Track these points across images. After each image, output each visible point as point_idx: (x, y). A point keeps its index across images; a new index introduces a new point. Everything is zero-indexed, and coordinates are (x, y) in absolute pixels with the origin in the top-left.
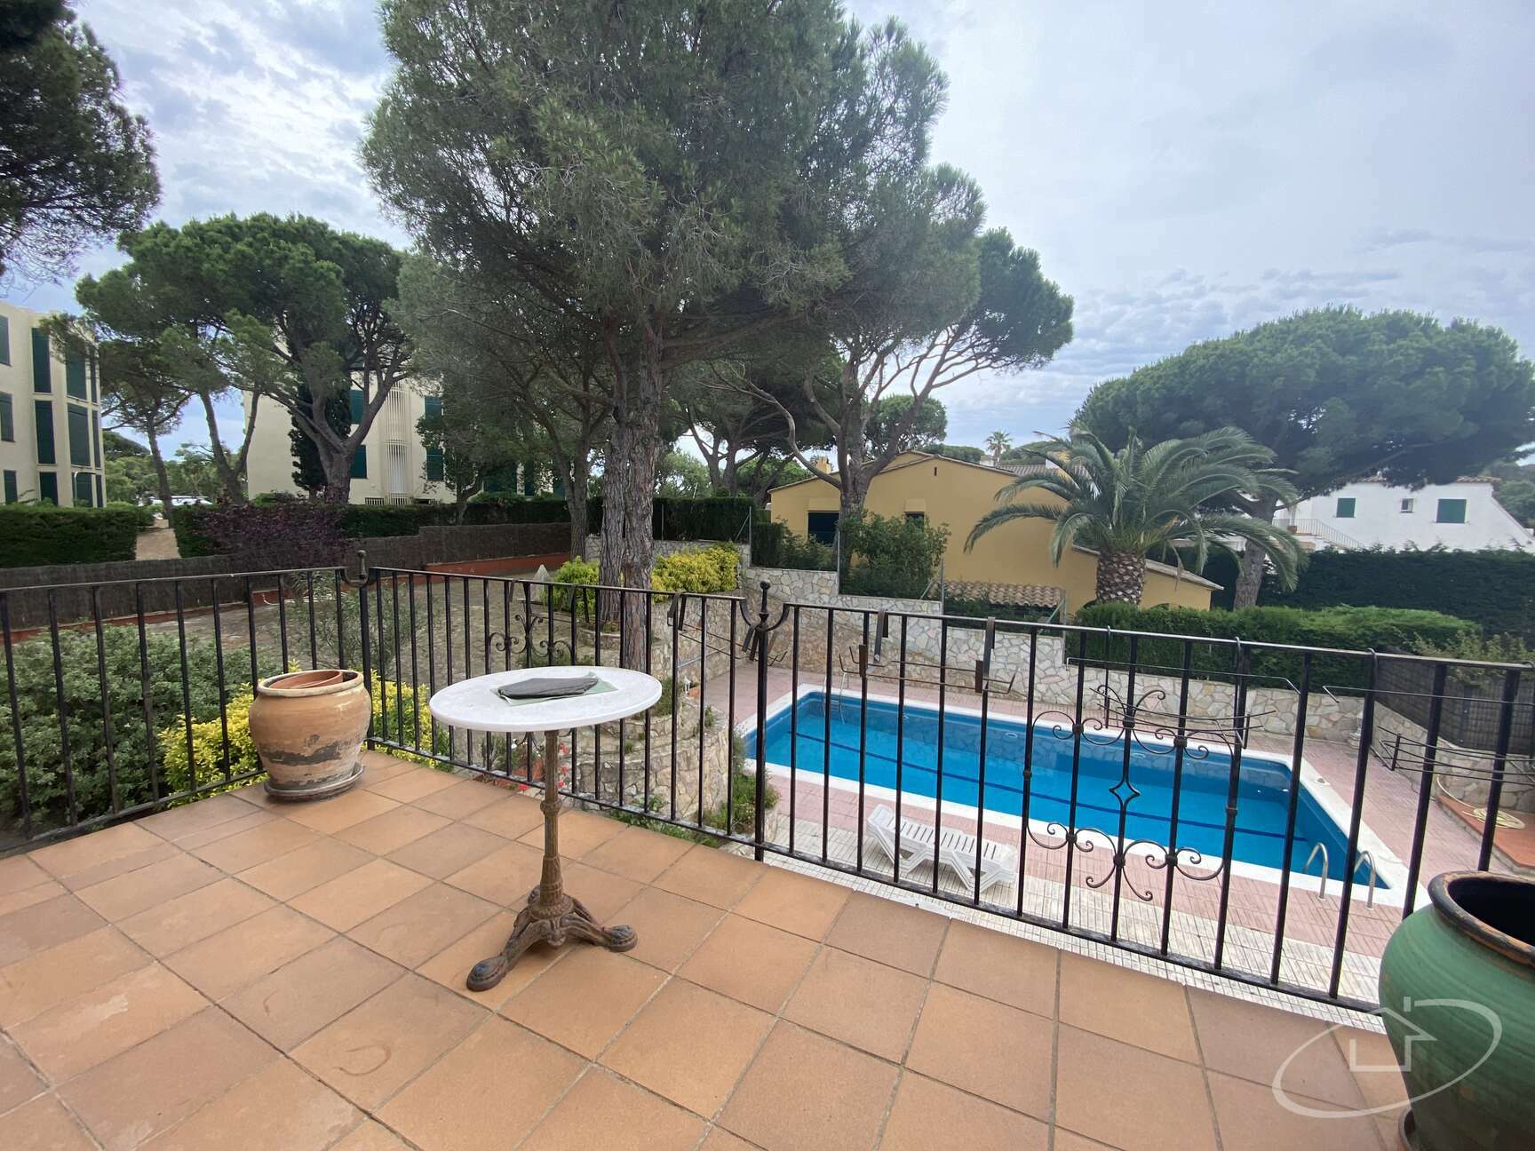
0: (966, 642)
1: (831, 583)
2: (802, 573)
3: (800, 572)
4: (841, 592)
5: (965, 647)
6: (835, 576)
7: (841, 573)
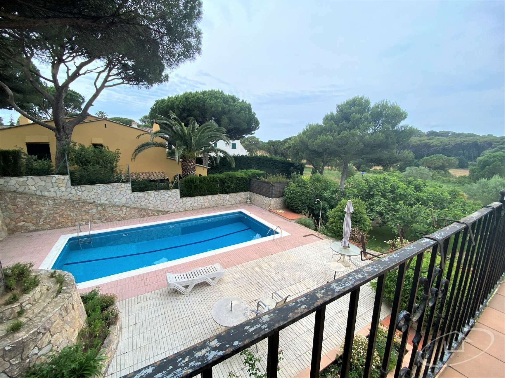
0: (144, 197)
1: (65, 181)
2: (44, 177)
3: (42, 177)
4: (72, 185)
5: (144, 199)
6: (67, 177)
7: (70, 175)
